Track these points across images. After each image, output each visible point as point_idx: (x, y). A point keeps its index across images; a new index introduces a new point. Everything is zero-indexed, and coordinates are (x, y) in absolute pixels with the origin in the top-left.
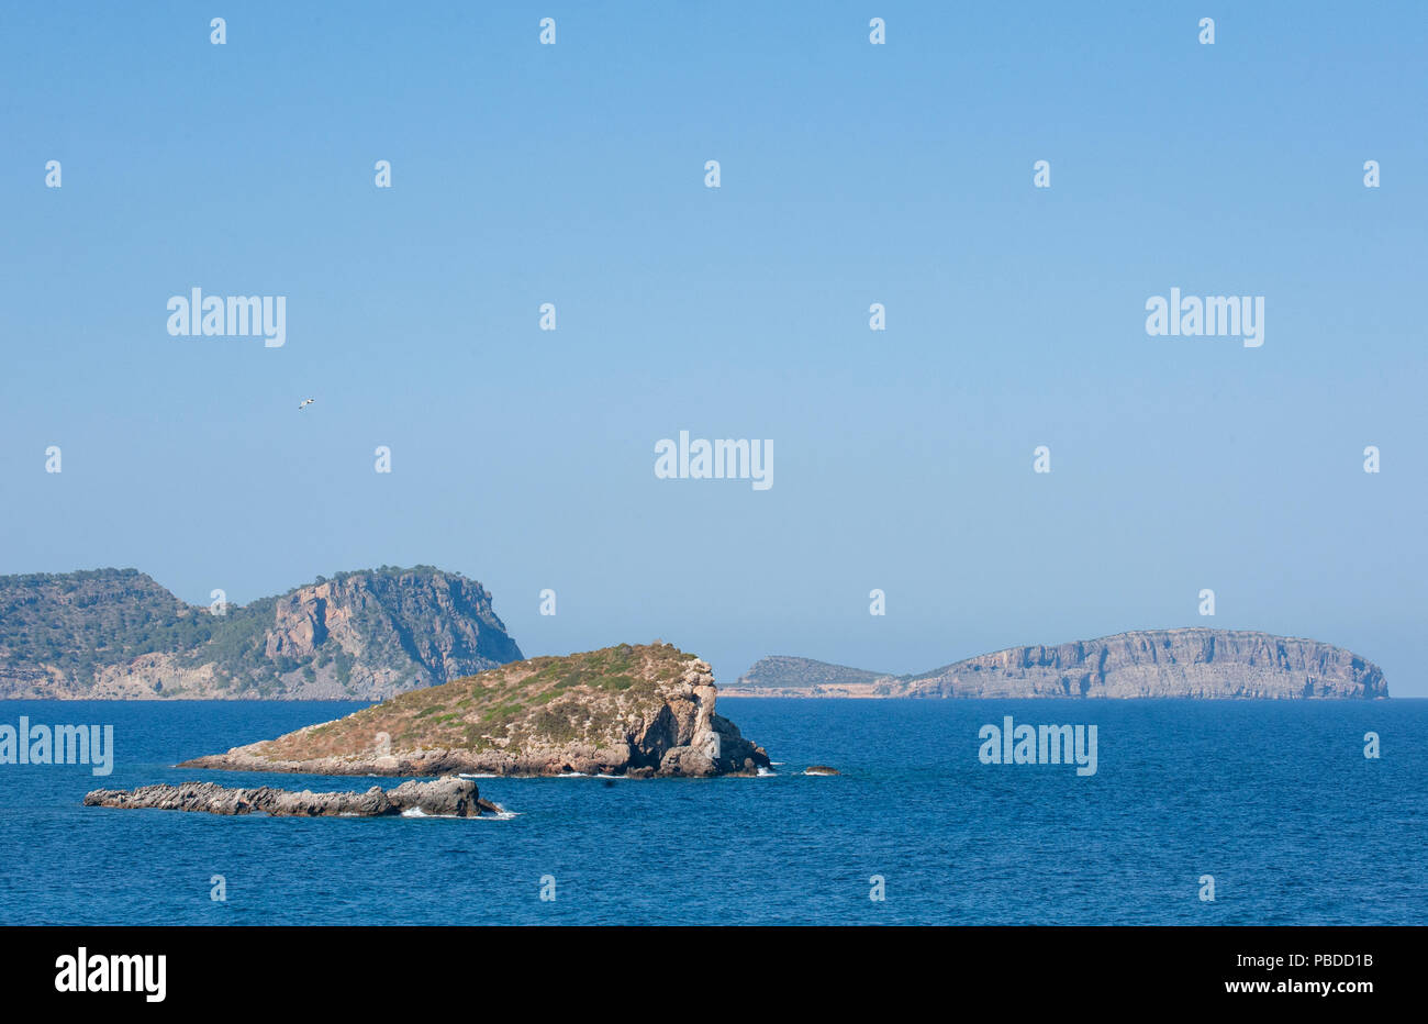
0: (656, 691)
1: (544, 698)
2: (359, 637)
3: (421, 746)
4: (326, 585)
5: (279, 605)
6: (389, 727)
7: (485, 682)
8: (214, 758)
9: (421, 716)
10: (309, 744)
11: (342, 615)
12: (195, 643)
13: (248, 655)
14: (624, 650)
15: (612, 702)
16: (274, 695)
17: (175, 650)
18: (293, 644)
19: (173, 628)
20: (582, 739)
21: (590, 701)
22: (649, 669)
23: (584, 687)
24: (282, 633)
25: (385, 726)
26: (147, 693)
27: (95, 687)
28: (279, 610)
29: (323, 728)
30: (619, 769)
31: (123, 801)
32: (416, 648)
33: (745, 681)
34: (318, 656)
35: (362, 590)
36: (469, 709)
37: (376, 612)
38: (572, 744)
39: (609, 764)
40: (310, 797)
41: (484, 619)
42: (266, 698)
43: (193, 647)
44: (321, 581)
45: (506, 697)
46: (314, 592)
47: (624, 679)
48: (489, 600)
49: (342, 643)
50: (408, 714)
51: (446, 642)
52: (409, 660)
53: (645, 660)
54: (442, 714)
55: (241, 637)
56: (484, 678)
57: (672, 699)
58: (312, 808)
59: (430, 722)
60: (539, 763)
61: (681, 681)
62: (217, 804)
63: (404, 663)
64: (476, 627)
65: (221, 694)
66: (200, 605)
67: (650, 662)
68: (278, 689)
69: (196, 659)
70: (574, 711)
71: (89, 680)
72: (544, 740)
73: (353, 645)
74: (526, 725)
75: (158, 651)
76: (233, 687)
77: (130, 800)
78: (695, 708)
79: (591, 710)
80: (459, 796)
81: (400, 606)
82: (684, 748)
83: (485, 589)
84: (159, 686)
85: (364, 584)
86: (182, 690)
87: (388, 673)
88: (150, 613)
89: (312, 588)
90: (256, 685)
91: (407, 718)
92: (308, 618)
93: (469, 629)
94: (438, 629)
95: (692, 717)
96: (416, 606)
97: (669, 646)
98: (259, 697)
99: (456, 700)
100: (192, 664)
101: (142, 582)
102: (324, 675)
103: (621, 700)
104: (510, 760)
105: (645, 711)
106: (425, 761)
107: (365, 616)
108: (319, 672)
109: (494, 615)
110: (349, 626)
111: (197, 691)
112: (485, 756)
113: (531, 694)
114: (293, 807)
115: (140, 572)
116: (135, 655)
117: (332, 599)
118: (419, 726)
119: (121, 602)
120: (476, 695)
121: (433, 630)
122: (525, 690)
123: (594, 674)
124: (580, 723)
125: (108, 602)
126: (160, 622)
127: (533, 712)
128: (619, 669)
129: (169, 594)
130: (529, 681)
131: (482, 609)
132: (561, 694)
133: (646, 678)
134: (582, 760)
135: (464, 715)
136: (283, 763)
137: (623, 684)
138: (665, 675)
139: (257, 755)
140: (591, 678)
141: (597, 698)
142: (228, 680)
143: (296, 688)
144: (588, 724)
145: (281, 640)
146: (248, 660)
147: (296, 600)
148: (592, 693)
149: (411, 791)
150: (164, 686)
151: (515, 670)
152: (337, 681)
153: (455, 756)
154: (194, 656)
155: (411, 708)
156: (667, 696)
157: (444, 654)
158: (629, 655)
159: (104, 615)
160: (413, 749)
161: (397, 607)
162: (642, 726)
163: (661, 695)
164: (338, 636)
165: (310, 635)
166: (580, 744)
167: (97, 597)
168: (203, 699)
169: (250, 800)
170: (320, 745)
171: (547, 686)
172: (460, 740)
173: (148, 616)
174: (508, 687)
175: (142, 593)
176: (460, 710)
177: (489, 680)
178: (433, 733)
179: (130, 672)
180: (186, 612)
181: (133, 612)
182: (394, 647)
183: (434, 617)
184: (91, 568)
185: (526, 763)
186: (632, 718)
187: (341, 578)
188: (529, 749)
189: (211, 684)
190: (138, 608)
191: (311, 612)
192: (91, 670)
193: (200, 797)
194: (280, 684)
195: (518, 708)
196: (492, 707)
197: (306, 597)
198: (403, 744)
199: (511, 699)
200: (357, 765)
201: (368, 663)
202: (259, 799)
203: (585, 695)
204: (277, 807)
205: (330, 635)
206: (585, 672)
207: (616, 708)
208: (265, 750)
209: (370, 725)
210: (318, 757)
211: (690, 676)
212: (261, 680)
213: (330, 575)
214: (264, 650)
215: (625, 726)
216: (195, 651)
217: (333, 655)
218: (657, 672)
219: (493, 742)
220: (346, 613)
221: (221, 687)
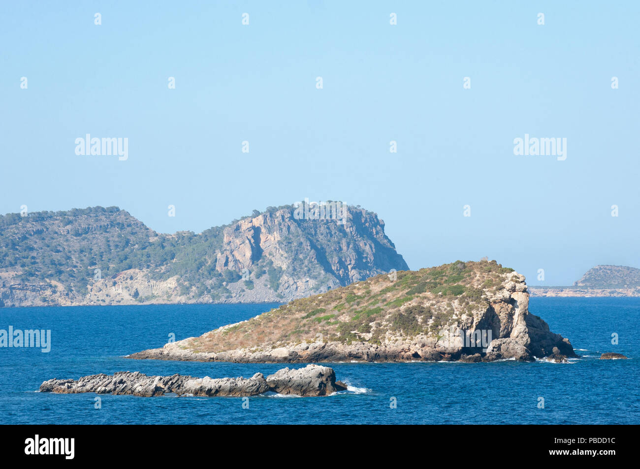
0: (482, 297)
1: (398, 302)
2: (286, 255)
3: (306, 340)
4: (260, 217)
5: (225, 232)
6: (283, 325)
7: (355, 291)
8: (154, 351)
9: (308, 317)
10: (224, 339)
11: (273, 239)
12: (163, 261)
13: (203, 270)
14: (459, 266)
15: (449, 305)
16: (223, 300)
17: (148, 267)
18: (236, 261)
19: (146, 250)
20: (426, 333)
21: (433, 305)
22: (477, 280)
23: (428, 294)
24: (228, 253)
25: (280, 325)
26: (127, 299)
27: (88, 296)
28: (225, 235)
29: (235, 327)
30: (455, 356)
31: (69, 387)
32: (328, 262)
33: (580, 284)
34: (255, 269)
35: (287, 220)
36: (342, 311)
37: (297, 236)
38: (419, 338)
39: (447, 351)
40: (208, 382)
41: (379, 240)
42: (216, 302)
43: (162, 264)
44: (257, 214)
45: (370, 302)
46: (251, 222)
47: (459, 287)
48: (383, 226)
49: (273, 260)
50: (298, 315)
51: (351, 258)
52: (323, 272)
53: (475, 273)
54: (322, 315)
55: (197, 256)
56: (355, 288)
57: (495, 302)
58: (210, 390)
59: (313, 321)
60: (394, 352)
61: (502, 288)
62: (139, 389)
63: (320, 274)
64: (373, 245)
65: (182, 299)
66: (167, 233)
67: (478, 274)
68: (226, 295)
69: (164, 273)
70: (421, 312)
71: (83, 290)
72: (398, 334)
73: (281, 261)
74: (384, 323)
75: (135, 268)
76: (192, 294)
77: (74, 387)
78: (513, 309)
79: (433, 311)
80: (320, 380)
81: (316, 231)
82: (504, 340)
83: (379, 218)
84: (136, 294)
85: (289, 215)
86: (153, 296)
87: (307, 281)
88: (128, 239)
89: (250, 219)
90: (209, 292)
91: (297, 319)
92: (247, 241)
93: (367, 248)
94: (345, 248)
95: (511, 316)
96: (328, 231)
97: (494, 262)
98: (211, 301)
99: (334, 304)
100: (162, 277)
101: (123, 216)
102: (259, 284)
103: (456, 303)
104: (372, 350)
105: (474, 312)
106: (308, 351)
107: (290, 239)
108: (256, 281)
109: (386, 237)
110: (278, 247)
111: (165, 297)
112: (354, 347)
113: (389, 300)
114: (195, 390)
115: (121, 209)
116: (118, 271)
117: (265, 226)
118: (304, 325)
119: (106, 232)
120: (348, 300)
121: (341, 249)
122: (385, 296)
123: (436, 284)
124: (425, 322)
125: (96, 231)
126: (136, 246)
127: (390, 313)
128: (454, 280)
129: (143, 225)
130: (387, 290)
131: (377, 233)
132: (410, 299)
133: (475, 287)
134: (427, 349)
135: (338, 316)
136: (204, 354)
137: (458, 291)
138: (489, 284)
139: (185, 348)
140: (434, 287)
141: (438, 302)
142: (188, 288)
143: (239, 294)
144: (431, 322)
145: (227, 258)
146: (203, 274)
147: (238, 228)
148: (434, 298)
149: (285, 376)
150: (141, 294)
151: (378, 281)
152: (270, 288)
153: (331, 347)
154: (162, 271)
155: (300, 311)
156: (491, 300)
157: (349, 267)
158: (462, 269)
159: (95, 241)
160: (299, 342)
161: (313, 232)
162: (472, 323)
163: (486, 299)
164: (270, 254)
165: (249, 254)
166: (425, 337)
167: (89, 228)
168: (169, 303)
169: (165, 385)
170: (232, 340)
171: (401, 293)
172: (334, 335)
173: (127, 242)
174: (372, 294)
175: (123, 225)
176: (336, 313)
177: (359, 289)
178: (315, 330)
179: (115, 284)
180: (156, 238)
181: (117, 239)
182: (311, 262)
183: (341, 239)
184: (84, 207)
185: (384, 352)
186: (464, 317)
187: (272, 211)
188: (387, 341)
189: (175, 292)
190: (119, 236)
191: (250, 237)
192: (84, 282)
193: (129, 383)
194: (227, 291)
195: (378, 311)
196: (360, 310)
197: (245, 226)
198: (293, 338)
199: (373, 304)
200: (258, 355)
201: (293, 275)
202: (172, 384)
203: (429, 300)
204: (184, 390)
205: (264, 254)
206: (430, 283)
207: (452, 310)
208: (191, 344)
209: (270, 324)
210: (230, 349)
211: (508, 285)
212: (212, 288)
213: (263, 210)
214: (215, 266)
215: (459, 323)
216: (163, 268)
217: (266, 269)
218: (483, 282)
219: (360, 337)
220: (276, 237)
221: (182, 294)
